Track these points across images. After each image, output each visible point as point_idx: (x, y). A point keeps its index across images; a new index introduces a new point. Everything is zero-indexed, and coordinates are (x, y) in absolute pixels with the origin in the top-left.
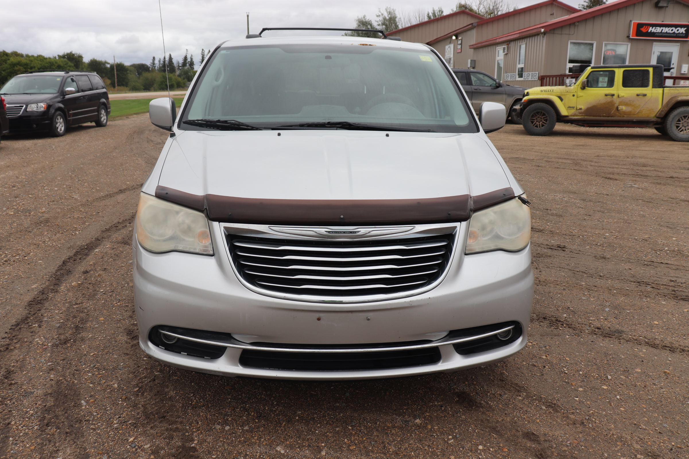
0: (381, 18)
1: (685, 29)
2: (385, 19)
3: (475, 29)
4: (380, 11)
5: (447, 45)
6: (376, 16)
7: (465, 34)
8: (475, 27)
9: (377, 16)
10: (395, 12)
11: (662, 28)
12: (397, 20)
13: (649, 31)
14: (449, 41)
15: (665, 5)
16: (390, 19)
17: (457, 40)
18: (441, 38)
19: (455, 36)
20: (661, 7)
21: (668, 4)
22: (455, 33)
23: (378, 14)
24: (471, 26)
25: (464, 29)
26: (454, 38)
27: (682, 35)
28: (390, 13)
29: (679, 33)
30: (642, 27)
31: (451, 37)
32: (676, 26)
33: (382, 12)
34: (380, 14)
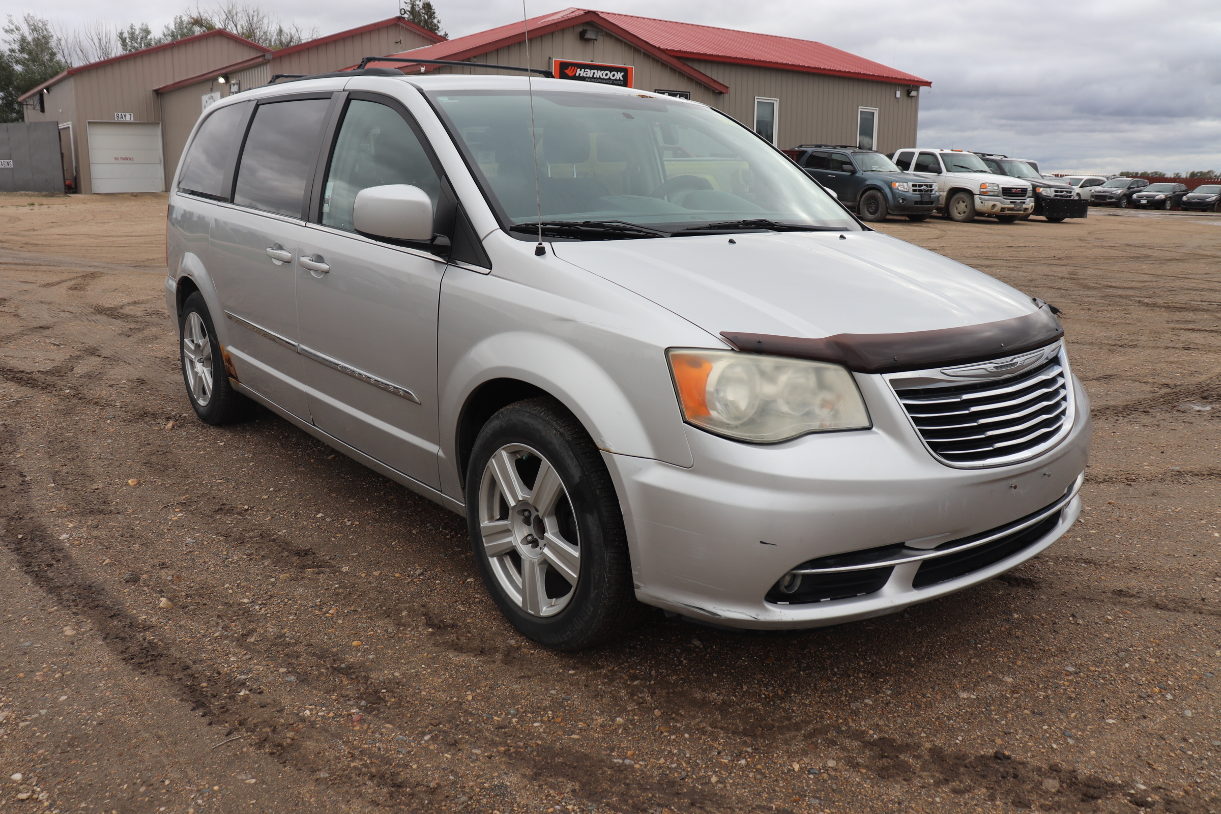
0: (16, 36)
1: (623, 73)
2: (23, 39)
3: (268, 66)
4: (11, 22)
5: (205, 93)
6: (3, 31)
7: (247, 74)
8: (269, 61)
9: (6, 31)
10: (47, 27)
11: (593, 71)
12: (53, 43)
13: (577, 75)
14: (209, 85)
15: (593, 37)
16: (37, 41)
17: (228, 85)
18: (191, 81)
19: (223, 77)
20: (588, 40)
21: (597, 35)
22: (224, 71)
23: (7, 28)
24: (261, 59)
25: (246, 64)
26: (222, 80)
27: (619, 83)
28: (34, 29)
29: (616, 80)
30: (567, 68)
31: (216, 79)
32: (611, 69)
33: (16, 23)
34: (12, 27)
